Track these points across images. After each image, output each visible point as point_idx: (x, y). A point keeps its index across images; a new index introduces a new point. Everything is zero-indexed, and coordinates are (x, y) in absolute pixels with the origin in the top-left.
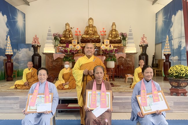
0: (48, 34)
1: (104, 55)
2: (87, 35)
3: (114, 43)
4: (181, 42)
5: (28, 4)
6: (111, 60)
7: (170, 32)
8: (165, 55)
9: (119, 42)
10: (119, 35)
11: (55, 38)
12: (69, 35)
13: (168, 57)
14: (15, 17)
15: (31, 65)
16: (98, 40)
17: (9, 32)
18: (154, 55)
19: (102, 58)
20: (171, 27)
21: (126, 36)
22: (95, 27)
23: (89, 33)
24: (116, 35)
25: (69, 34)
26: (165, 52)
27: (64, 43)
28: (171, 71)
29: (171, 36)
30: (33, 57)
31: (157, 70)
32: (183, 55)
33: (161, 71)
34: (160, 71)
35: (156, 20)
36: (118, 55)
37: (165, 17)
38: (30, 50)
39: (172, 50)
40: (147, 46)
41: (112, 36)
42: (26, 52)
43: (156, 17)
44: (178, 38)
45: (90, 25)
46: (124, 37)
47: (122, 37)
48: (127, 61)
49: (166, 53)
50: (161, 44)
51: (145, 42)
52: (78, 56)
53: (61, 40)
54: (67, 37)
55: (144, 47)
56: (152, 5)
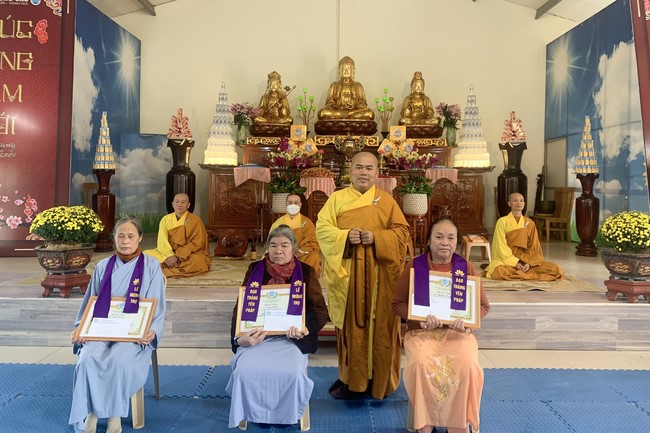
0: (218, 106)
1: (393, 174)
2: (336, 109)
3: (420, 136)
4: (628, 137)
5: (150, 10)
6: (418, 191)
7: (595, 106)
8: (579, 176)
9: (435, 132)
10: (435, 110)
11: (239, 120)
12: (280, 109)
13: (588, 184)
14: (116, 54)
15: (185, 205)
16: (369, 126)
17: (98, 100)
18: (540, 172)
19: (385, 182)
20: (598, 90)
21: (456, 115)
22: (359, 84)
23: (341, 105)
24: (426, 111)
25: (280, 105)
26: (581, 166)
27: (265, 134)
28: (609, 228)
29: (595, 117)
30: (170, 177)
31: (554, 220)
32: (636, 178)
33: (566, 225)
34: (561, 226)
35: (548, 66)
36: (433, 174)
37: (576, 58)
38: (155, 154)
39: (602, 161)
40: (523, 146)
41: (411, 113)
42: (145, 161)
43: (549, 56)
44: (621, 125)
45: (343, 79)
46: (450, 117)
47: (443, 118)
48: (460, 192)
49: (585, 171)
50: (564, 141)
51: (516, 134)
52: (314, 175)
53: (256, 124)
54: (273, 117)
55: (515, 152)
56: (537, 18)
